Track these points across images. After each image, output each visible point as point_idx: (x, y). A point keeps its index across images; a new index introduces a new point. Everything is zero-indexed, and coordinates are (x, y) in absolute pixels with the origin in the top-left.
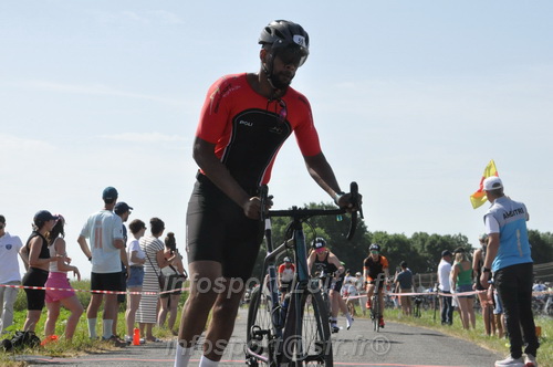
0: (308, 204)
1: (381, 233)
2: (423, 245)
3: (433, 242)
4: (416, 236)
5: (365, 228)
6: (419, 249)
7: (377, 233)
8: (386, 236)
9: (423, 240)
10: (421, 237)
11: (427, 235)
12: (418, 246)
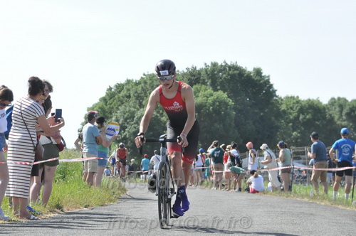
0: (209, 64)
1: (292, 98)
2: (341, 112)
3: (352, 110)
4: (333, 102)
5: (275, 91)
6: (336, 117)
7: (287, 98)
8: (298, 102)
9: (341, 107)
10: (339, 103)
11: (346, 100)
12: (335, 113)
